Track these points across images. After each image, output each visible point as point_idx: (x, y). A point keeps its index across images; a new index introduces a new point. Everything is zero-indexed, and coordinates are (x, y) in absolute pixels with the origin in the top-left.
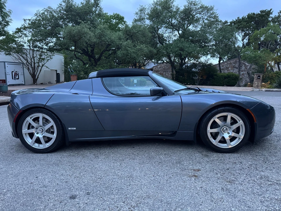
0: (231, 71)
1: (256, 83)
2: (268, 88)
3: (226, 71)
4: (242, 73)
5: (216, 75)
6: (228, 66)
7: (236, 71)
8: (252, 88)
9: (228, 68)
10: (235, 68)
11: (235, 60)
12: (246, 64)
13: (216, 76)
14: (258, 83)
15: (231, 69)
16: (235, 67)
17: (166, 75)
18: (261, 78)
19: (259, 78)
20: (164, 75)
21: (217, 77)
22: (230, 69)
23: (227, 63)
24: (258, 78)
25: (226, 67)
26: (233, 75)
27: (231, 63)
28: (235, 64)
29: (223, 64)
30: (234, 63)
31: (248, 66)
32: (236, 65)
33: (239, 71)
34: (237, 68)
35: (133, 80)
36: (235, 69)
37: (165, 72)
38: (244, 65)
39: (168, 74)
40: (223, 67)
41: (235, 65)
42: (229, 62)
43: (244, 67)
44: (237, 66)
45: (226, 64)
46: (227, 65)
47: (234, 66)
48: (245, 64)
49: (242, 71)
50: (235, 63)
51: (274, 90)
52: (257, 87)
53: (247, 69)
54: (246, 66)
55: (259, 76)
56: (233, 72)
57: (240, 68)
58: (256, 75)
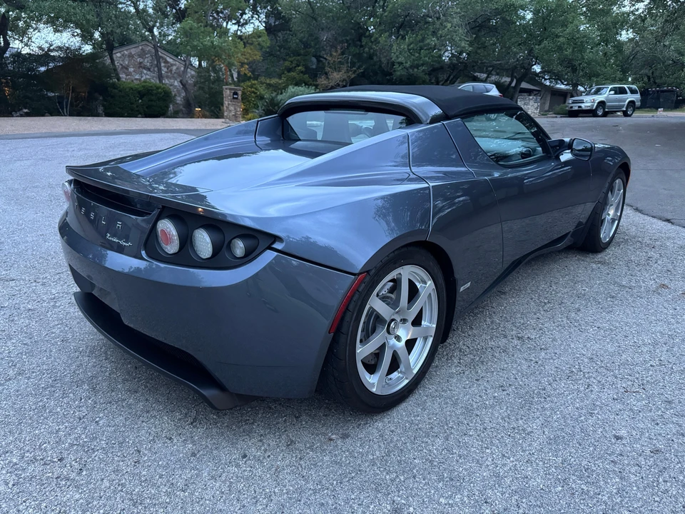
0: (137, 77)
3: (124, 76)
5: (114, 86)
6: (127, 63)
7: (148, 77)
8: (222, 120)
9: (127, 69)
10: (144, 68)
11: (140, 48)
12: (168, 59)
13: (115, 88)
14: (235, 109)
15: (134, 71)
16: (142, 65)
21: (120, 91)
22: (131, 70)
23: (123, 55)
24: (234, 98)
25: (121, 65)
26: (158, 88)
27: (131, 53)
28: (142, 58)
30: (140, 56)
31: (172, 65)
32: (146, 60)
33: (160, 77)
34: (149, 70)
36: (145, 72)
38: (164, 63)
41: (142, 60)
42: (125, 52)
43: (165, 67)
44: (147, 62)
45: (120, 57)
46: (123, 61)
47: (140, 63)
48: (166, 59)
50: (142, 54)
53: (171, 73)
54: (169, 66)
55: (235, 93)
56: (140, 80)
57: (160, 70)
58: (228, 91)
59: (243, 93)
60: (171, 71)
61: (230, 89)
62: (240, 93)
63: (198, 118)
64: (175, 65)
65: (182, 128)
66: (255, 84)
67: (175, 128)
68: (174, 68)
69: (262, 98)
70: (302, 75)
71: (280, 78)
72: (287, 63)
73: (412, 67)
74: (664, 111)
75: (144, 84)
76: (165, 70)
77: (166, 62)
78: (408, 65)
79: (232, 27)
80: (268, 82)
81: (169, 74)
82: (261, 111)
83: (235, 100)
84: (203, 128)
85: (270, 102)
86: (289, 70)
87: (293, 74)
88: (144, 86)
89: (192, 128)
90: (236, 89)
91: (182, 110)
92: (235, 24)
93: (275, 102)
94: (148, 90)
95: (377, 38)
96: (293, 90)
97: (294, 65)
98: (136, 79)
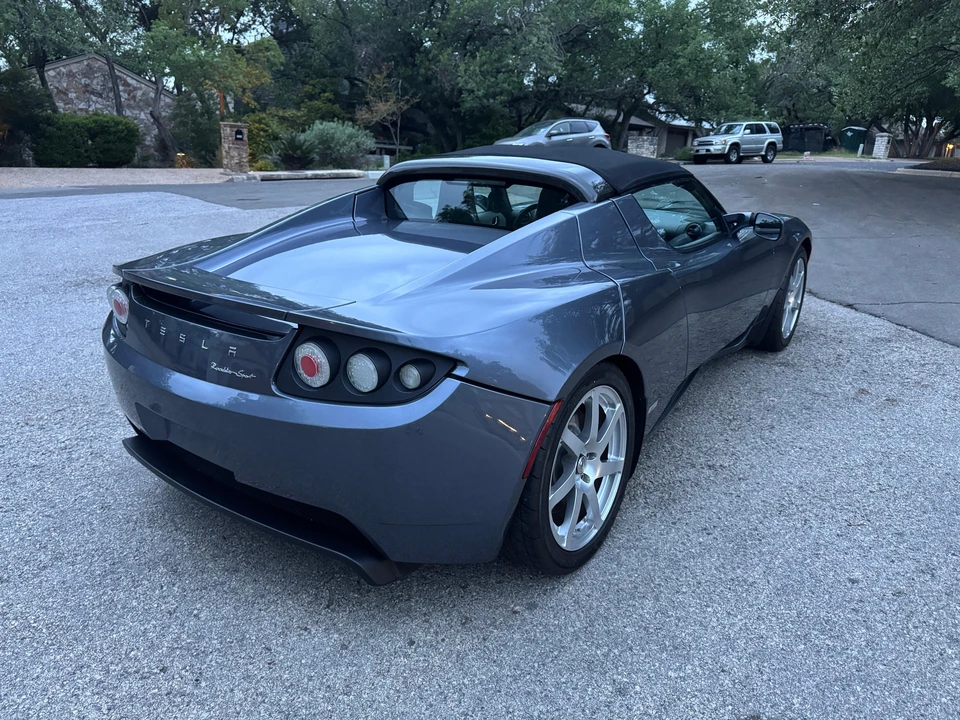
0: (81, 106)
5: (49, 121)
6: (65, 85)
7: (98, 106)
8: (222, 171)
9: (66, 94)
10: (93, 93)
11: (85, 63)
12: (129, 80)
13: (50, 125)
14: (239, 155)
15: (77, 98)
16: (89, 89)
18: (245, 138)
19: (241, 139)
21: (59, 129)
22: (72, 95)
23: (59, 74)
24: (237, 139)
25: (57, 88)
26: (117, 124)
27: (71, 71)
28: (89, 78)
30: (85, 75)
31: (136, 89)
32: (95, 82)
33: (119, 107)
34: (100, 95)
36: (94, 98)
38: (123, 85)
41: (88, 82)
42: (62, 69)
43: (125, 91)
44: (96, 84)
45: (55, 77)
46: (59, 82)
47: (87, 86)
48: (125, 81)
50: (89, 72)
51: (282, 177)
52: (240, 167)
53: (135, 101)
54: (131, 90)
55: (239, 132)
56: (87, 111)
57: (118, 96)
58: (228, 129)
59: (250, 131)
60: (134, 97)
61: (231, 126)
62: (245, 131)
63: (182, 167)
64: (140, 89)
65: (162, 183)
66: (264, 119)
67: (150, 183)
68: (139, 93)
69: (276, 138)
70: (330, 104)
71: (299, 109)
72: (308, 88)
73: (486, 96)
74: (811, 155)
75: (95, 118)
76: (126, 95)
77: (126, 84)
78: (481, 93)
79: (226, 36)
80: (281, 113)
81: (132, 102)
82: (275, 156)
83: (239, 142)
84: (192, 182)
85: (289, 143)
86: (311, 97)
87: (317, 103)
88: (95, 121)
89: (177, 182)
90: (240, 127)
91: (153, 155)
92: (229, 30)
93: (297, 143)
94: (103, 127)
95: (436, 56)
96: (321, 127)
97: (317, 91)
98: (81, 110)
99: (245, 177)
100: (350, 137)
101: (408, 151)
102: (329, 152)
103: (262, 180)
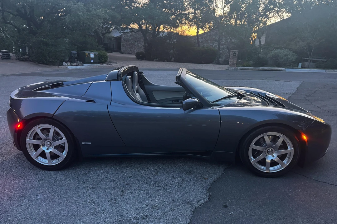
1: (232, 60)
2: (244, 66)
3: (206, 44)
4: (222, 47)
5: (193, 50)
6: (208, 38)
7: (216, 45)
8: (228, 66)
10: (215, 41)
11: (215, 32)
14: (233, 61)
15: (210, 42)
17: (139, 46)
18: (237, 55)
19: (235, 56)
20: (135, 45)
22: (209, 41)
24: (233, 55)
25: (206, 39)
27: (211, 35)
29: (202, 36)
32: (217, 37)
33: (219, 45)
34: (217, 41)
35: (89, 54)
36: (215, 42)
37: (137, 41)
39: (141, 44)
40: (202, 39)
43: (225, 40)
45: (206, 36)
47: (214, 38)
49: (223, 45)
51: (249, 69)
52: (233, 65)
55: (235, 53)
56: (212, 46)
60: (227, 41)
76: (225, 41)
81: (226, 43)
99: (233, 68)
100: (285, 55)
101: (323, 61)
102: (277, 61)
103: (241, 70)
